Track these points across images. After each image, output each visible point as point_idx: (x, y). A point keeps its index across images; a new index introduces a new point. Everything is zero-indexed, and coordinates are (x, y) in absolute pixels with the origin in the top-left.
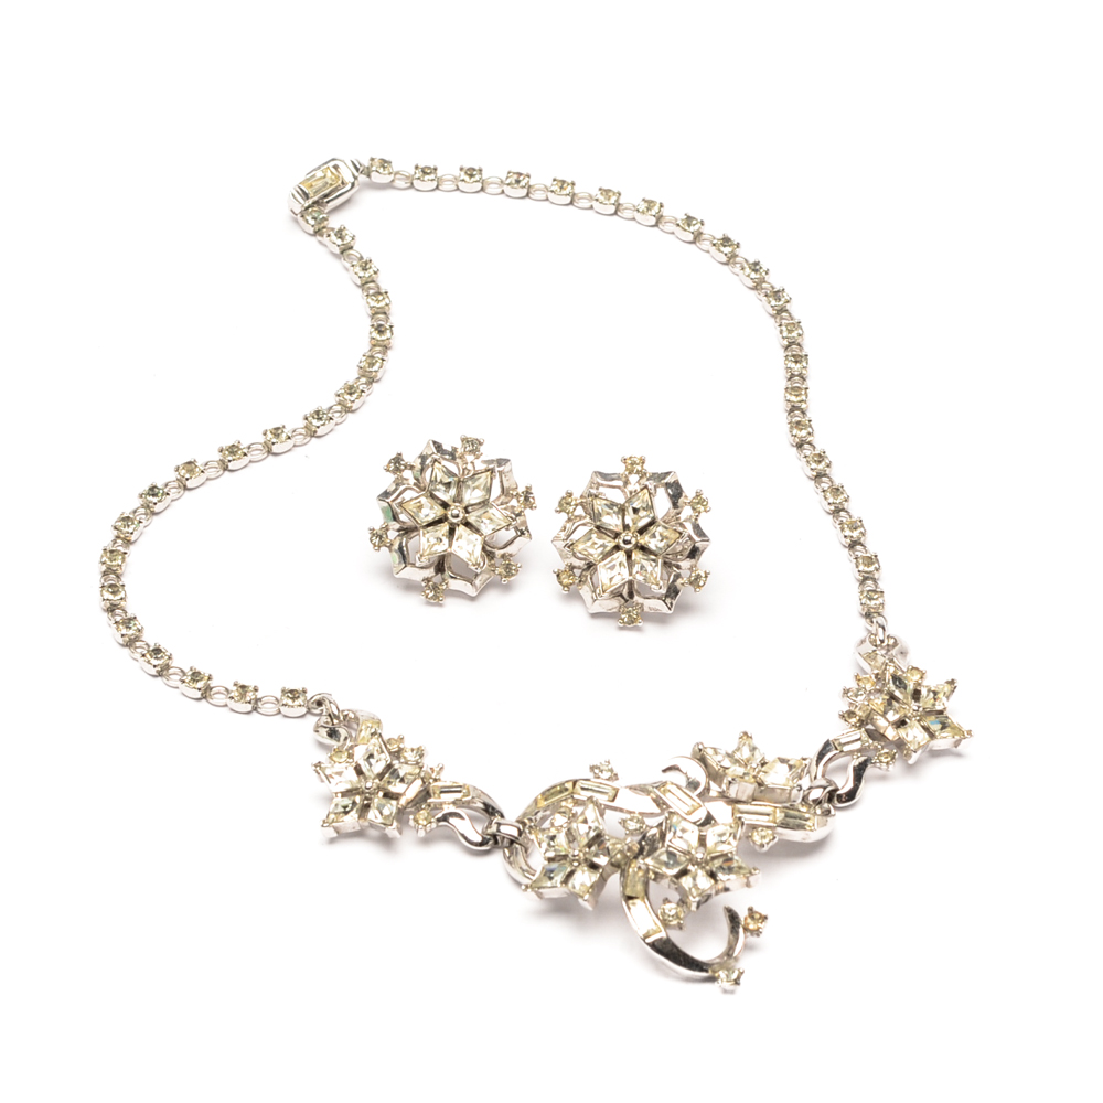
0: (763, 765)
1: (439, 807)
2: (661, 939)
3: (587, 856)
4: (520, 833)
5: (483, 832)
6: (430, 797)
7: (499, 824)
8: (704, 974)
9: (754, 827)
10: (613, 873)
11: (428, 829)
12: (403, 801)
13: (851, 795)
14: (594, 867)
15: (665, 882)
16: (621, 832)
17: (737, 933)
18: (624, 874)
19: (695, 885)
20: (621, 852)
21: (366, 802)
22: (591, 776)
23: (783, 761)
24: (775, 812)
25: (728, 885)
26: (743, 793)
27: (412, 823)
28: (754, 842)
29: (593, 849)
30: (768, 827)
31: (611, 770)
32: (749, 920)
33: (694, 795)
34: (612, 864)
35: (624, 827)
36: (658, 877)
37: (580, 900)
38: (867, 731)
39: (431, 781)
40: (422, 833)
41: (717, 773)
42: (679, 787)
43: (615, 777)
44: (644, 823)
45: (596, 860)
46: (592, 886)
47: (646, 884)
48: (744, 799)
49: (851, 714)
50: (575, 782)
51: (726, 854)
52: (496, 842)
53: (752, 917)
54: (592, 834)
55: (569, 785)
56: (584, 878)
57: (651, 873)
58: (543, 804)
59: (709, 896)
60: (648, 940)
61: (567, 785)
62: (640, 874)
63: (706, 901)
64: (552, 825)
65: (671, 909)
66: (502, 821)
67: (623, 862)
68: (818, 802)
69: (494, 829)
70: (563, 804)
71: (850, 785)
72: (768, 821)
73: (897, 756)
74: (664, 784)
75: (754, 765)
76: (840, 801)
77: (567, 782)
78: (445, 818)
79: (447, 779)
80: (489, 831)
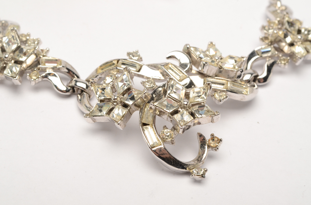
0: (221, 59)
1: (44, 70)
2: (161, 148)
3: (122, 100)
4: (87, 87)
5: (67, 85)
6: (40, 64)
7: (76, 81)
8: (184, 170)
9: (215, 91)
10: (136, 110)
11: (37, 82)
12: (24, 65)
13: (265, 79)
14: (125, 106)
15: (165, 117)
16: (142, 88)
17: (204, 148)
18: (142, 111)
19: (182, 119)
20: (141, 98)
21: (5, 65)
22: (127, 57)
23: (231, 58)
24: (227, 83)
25: (201, 120)
26: (211, 71)
27: (28, 77)
28: (215, 98)
29: (125, 96)
30: (223, 91)
31: (139, 56)
32: (211, 141)
33: (184, 71)
34: (135, 105)
35: (144, 86)
36: (161, 113)
37: (116, 124)
38: (274, 47)
39: (41, 56)
40: (33, 83)
41: (196, 61)
42: (175, 66)
43: (140, 59)
44: (155, 84)
45: (127, 102)
46: (123, 116)
47: (154, 118)
48: (211, 75)
49: (266, 38)
50: (118, 61)
51: (200, 104)
52: (74, 91)
53: (213, 140)
54: (126, 88)
55: (115, 62)
56: (119, 111)
57: (157, 111)
58: (101, 71)
59: (189, 127)
60: (153, 149)
61: (114, 62)
62: (151, 111)
63: (188, 129)
64: (105, 83)
65: (167, 132)
66: (78, 80)
67: (142, 104)
68: (248, 81)
69: (73, 84)
70: (112, 72)
71: (265, 74)
72: (224, 88)
73: (289, 61)
74: (167, 64)
75: (217, 58)
76: (259, 82)
77: (114, 60)
78: (46, 77)
79: (50, 56)
80: (70, 85)
